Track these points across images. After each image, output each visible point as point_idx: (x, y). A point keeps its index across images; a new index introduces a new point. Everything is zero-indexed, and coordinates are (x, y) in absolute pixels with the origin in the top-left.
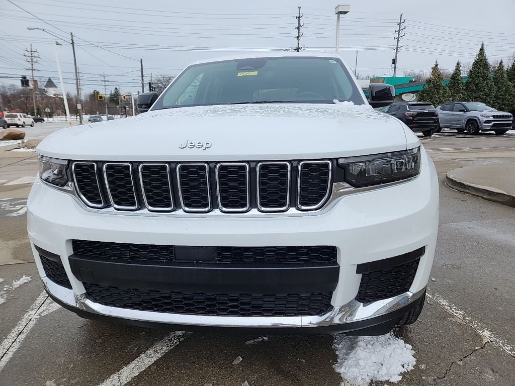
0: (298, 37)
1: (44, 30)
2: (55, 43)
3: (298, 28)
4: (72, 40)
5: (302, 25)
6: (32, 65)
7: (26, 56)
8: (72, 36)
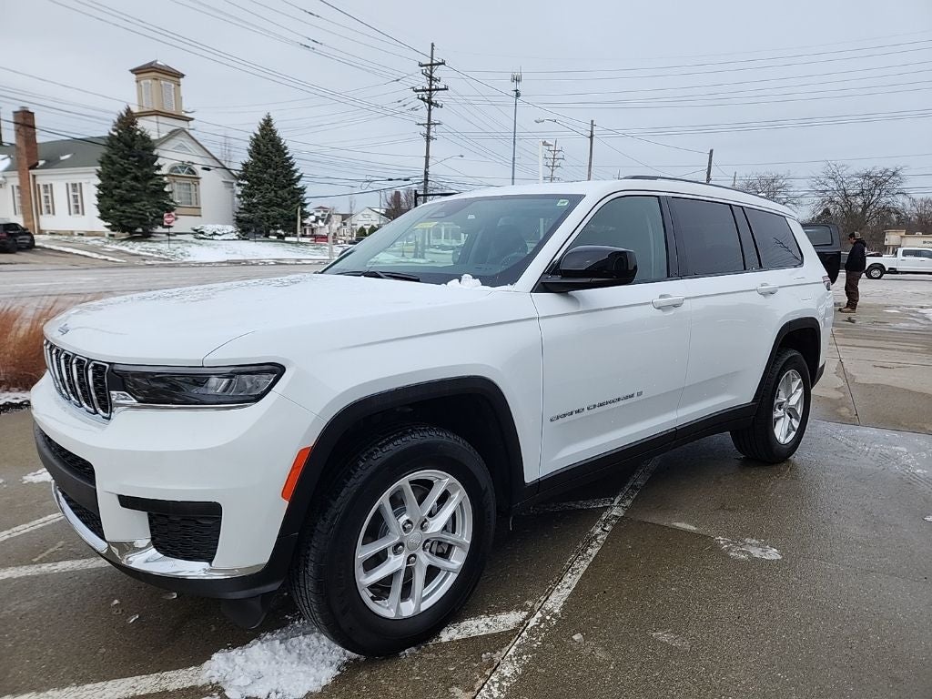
4: (592, 132)
6: (553, 171)
7: (546, 158)
8: (592, 125)
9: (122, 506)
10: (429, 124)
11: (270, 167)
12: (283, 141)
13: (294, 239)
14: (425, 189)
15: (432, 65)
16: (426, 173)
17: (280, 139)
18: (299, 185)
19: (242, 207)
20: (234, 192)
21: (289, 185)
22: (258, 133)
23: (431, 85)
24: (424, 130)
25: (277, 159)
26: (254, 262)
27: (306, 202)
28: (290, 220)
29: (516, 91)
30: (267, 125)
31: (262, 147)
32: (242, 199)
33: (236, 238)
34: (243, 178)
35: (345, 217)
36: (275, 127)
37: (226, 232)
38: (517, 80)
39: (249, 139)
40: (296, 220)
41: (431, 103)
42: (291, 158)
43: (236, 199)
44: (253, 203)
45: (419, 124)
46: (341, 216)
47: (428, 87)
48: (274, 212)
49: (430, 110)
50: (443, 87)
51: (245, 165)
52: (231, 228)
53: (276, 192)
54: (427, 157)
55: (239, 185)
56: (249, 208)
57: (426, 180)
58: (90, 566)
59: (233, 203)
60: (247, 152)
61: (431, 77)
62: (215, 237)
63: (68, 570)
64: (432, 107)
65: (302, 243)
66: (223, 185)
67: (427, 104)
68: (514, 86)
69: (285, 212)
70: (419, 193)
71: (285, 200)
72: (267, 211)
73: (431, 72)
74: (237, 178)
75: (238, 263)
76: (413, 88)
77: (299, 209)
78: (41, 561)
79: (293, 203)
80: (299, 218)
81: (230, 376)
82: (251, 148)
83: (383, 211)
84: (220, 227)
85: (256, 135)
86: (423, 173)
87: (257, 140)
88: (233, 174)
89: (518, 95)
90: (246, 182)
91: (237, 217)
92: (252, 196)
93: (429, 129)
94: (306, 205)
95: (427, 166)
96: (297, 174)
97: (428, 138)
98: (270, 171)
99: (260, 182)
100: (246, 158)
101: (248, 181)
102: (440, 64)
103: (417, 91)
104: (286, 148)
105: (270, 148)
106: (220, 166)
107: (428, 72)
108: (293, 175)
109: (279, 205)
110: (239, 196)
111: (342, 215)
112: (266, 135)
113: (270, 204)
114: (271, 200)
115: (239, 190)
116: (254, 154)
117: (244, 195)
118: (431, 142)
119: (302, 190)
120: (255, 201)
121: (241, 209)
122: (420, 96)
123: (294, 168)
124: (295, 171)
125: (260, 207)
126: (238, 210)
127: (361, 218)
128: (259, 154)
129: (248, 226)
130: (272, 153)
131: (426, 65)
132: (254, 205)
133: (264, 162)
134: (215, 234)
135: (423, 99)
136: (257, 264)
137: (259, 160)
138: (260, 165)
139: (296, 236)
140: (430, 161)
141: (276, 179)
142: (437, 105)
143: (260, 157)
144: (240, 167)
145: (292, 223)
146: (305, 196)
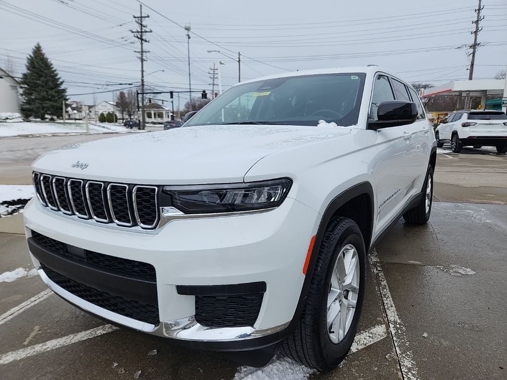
0: (476, 32)
1: (219, 52)
2: (219, 63)
3: (477, 22)
4: (239, 58)
5: (482, 18)
6: (214, 80)
7: (209, 73)
8: (239, 55)
9: (178, 293)
10: (142, 52)
11: (42, 76)
12: (49, 60)
13: (62, 121)
14: (143, 90)
15: (141, 17)
16: (142, 80)
17: (47, 59)
18: (62, 87)
19: (25, 101)
20: (18, 92)
21: (56, 87)
22: (32, 55)
23: (141, 29)
24: (139, 55)
25: (46, 71)
26: (37, 135)
27: (67, 98)
28: (58, 109)
29: (188, 35)
30: (38, 51)
31: (35, 63)
32: (24, 96)
33: (22, 121)
34: (24, 83)
35: (90, 107)
36: (44, 51)
37: (14, 117)
38: (188, 29)
39: (26, 58)
40: (62, 109)
41: (142, 40)
42: (55, 71)
43: (20, 97)
44: (32, 99)
45: (136, 52)
46: (87, 107)
47: (140, 30)
48: (48, 104)
49: (142, 44)
50: (149, 30)
51: (25, 75)
52: (18, 115)
53: (47, 92)
54: (142, 71)
55: (21, 88)
56: (29, 102)
57: (143, 85)
58: (73, 341)
59: (18, 99)
60: (25, 66)
61: (141, 25)
62: (8, 121)
63: (58, 347)
64: (143, 42)
65: (67, 123)
66: (10, 88)
67: (140, 40)
68: (186, 32)
69: (54, 104)
70: (139, 92)
71: (53, 96)
72: (42, 104)
73: (141, 22)
74: (19, 83)
75: (27, 136)
76: (130, 30)
77: (63, 102)
78: (31, 344)
79: (59, 98)
80: (64, 107)
81: (247, 189)
82: (28, 64)
83: (115, 104)
84: (10, 114)
85: (30, 56)
86: (140, 81)
87: (32, 59)
88: (16, 81)
89: (189, 38)
90: (26, 86)
91: (22, 108)
92: (31, 94)
93: (142, 55)
94: (67, 100)
95: (143, 77)
96: (61, 80)
97: (142, 60)
98: (42, 79)
99: (37, 85)
100: (25, 71)
101: (28, 85)
102: (145, 17)
103: (133, 32)
104: (52, 64)
105: (41, 64)
106: (6, 75)
107: (140, 22)
108: (57, 81)
109: (50, 100)
110: (22, 95)
111: (89, 106)
112: (38, 56)
113: (44, 99)
114: (44, 97)
115: (21, 91)
116: (31, 68)
117: (25, 94)
118: (144, 62)
119: (64, 91)
120: (33, 97)
121: (24, 103)
122: (136, 35)
123: (58, 77)
124: (59, 78)
125: (37, 101)
126: (22, 103)
127: (101, 107)
128: (34, 68)
129: (30, 113)
130: (42, 67)
131: (138, 17)
132: (33, 100)
133: (37, 73)
134: (7, 118)
135: (137, 37)
136: (40, 137)
137: (35, 72)
138: (35, 74)
139: (62, 119)
140: (144, 73)
141: (46, 84)
142: (146, 41)
143: (34, 70)
144: (21, 76)
145: (59, 111)
146: (66, 94)
